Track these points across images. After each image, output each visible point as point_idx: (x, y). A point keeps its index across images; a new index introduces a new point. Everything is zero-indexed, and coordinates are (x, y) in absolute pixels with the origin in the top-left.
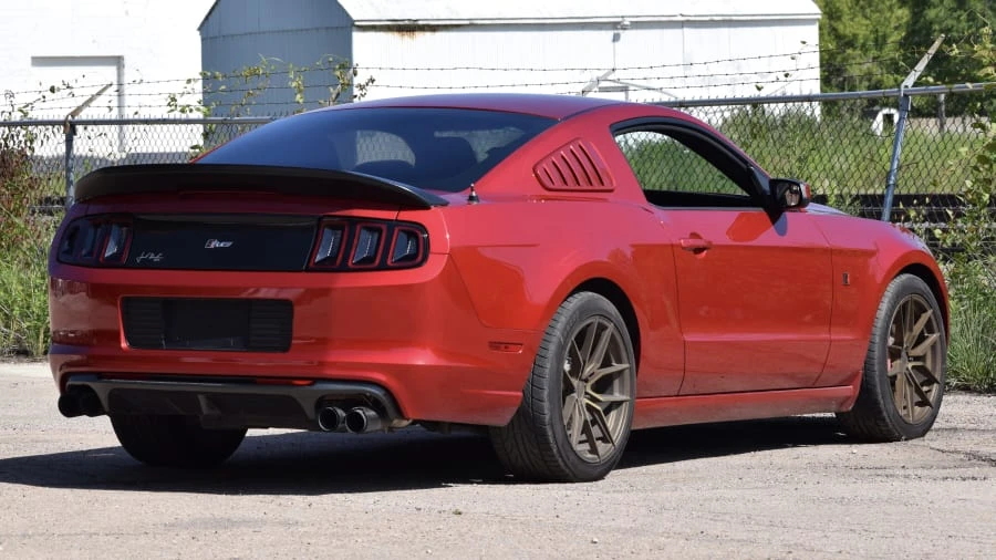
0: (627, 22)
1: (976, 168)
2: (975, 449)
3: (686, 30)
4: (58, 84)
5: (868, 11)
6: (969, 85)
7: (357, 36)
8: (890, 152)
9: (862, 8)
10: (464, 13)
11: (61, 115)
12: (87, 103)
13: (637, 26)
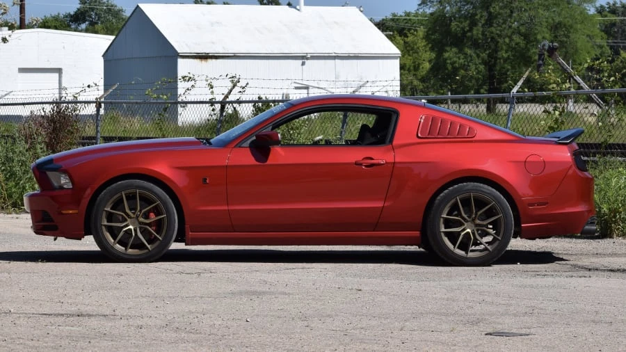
0: (309, 56)
3: (337, 60)
6: (545, 93)
7: (180, 61)
13: (314, 58)
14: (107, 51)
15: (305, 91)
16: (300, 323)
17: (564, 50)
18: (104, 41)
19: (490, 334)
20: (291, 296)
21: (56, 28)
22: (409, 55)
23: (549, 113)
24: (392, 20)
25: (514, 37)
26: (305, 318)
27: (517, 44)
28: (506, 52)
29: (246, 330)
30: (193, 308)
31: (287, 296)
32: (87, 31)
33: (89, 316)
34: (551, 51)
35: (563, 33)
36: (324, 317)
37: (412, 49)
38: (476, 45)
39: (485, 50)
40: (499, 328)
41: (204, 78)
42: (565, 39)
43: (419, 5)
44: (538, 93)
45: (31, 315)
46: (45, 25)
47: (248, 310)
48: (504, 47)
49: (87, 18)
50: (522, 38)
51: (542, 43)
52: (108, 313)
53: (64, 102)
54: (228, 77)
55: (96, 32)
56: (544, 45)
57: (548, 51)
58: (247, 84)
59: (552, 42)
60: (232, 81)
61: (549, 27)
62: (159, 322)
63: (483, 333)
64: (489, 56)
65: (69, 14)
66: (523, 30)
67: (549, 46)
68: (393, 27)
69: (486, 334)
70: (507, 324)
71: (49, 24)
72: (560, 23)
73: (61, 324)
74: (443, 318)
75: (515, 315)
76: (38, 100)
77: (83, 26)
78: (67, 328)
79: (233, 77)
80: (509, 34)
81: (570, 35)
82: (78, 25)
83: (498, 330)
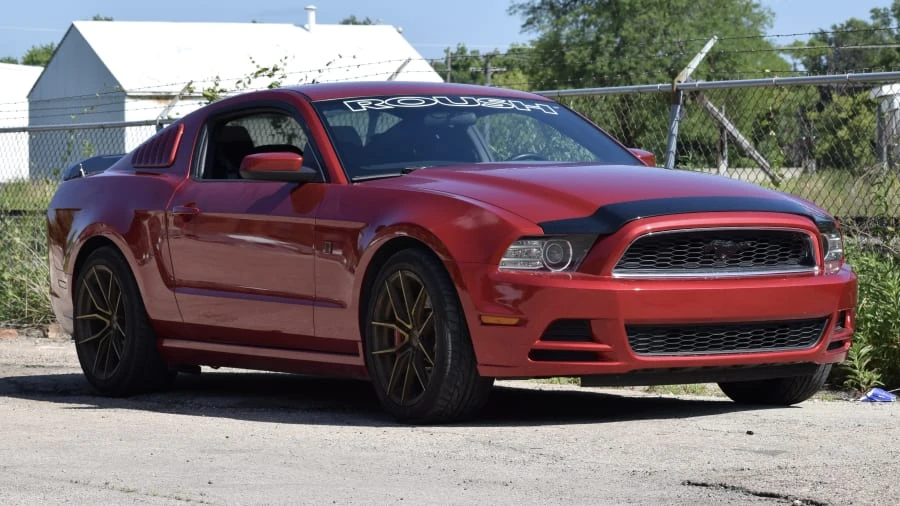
14: (33, 89)
43: (524, 26)
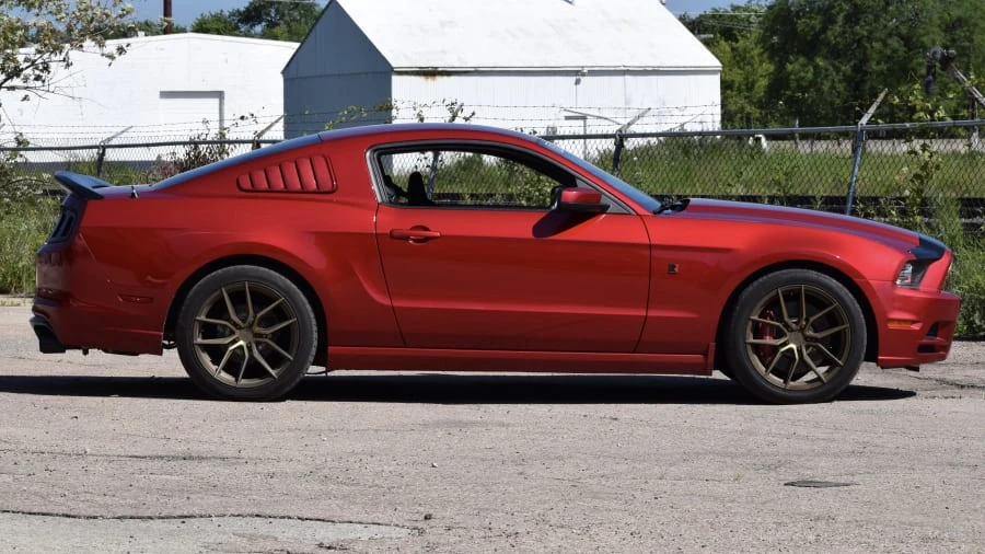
0: (585, 70)
1: (912, 181)
2: (942, 376)
3: (627, 77)
4: (246, 115)
5: (742, 64)
6: (908, 125)
7: (395, 79)
8: (851, 169)
9: (738, 62)
10: (471, 62)
11: (251, 136)
12: (268, 128)
13: (592, 73)
14: (288, 65)
15: (581, 122)
16: (512, 469)
17: (965, 59)
18: (285, 50)
19: (792, 484)
20: (510, 428)
21: (218, 32)
22: (740, 68)
23: (916, 153)
24: (713, 17)
25: (890, 41)
26: (522, 461)
27: (895, 51)
28: (878, 63)
29: (427, 480)
30: (359, 447)
31: (504, 429)
32: (264, 36)
33: (201, 458)
34: (946, 61)
35: (963, 35)
36: (550, 458)
37: (744, 59)
38: (835, 53)
39: (849, 61)
40: (807, 474)
41: (412, 104)
42: (967, 44)
44: (897, 125)
45: (115, 458)
46: (202, 27)
47: (440, 449)
48: (875, 56)
49: (264, 17)
50: (902, 42)
51: (932, 51)
52: (229, 455)
53: (205, 142)
54: (446, 103)
55: (275, 38)
56: (935, 53)
57: (941, 62)
58: (473, 114)
59: (947, 48)
60: (451, 110)
61: (944, 26)
62: (301, 468)
63: (782, 483)
64: (856, 69)
65: (238, 11)
66: (904, 30)
67: (943, 54)
68: (714, 27)
69: (786, 485)
70: (822, 469)
71: (208, 26)
72: (960, 19)
73: (154, 471)
74: (728, 460)
75: (836, 455)
76: (168, 140)
77: (258, 29)
78: (163, 476)
79: (452, 104)
80: (883, 37)
81: (974, 37)
82: (251, 27)
83: (805, 478)
